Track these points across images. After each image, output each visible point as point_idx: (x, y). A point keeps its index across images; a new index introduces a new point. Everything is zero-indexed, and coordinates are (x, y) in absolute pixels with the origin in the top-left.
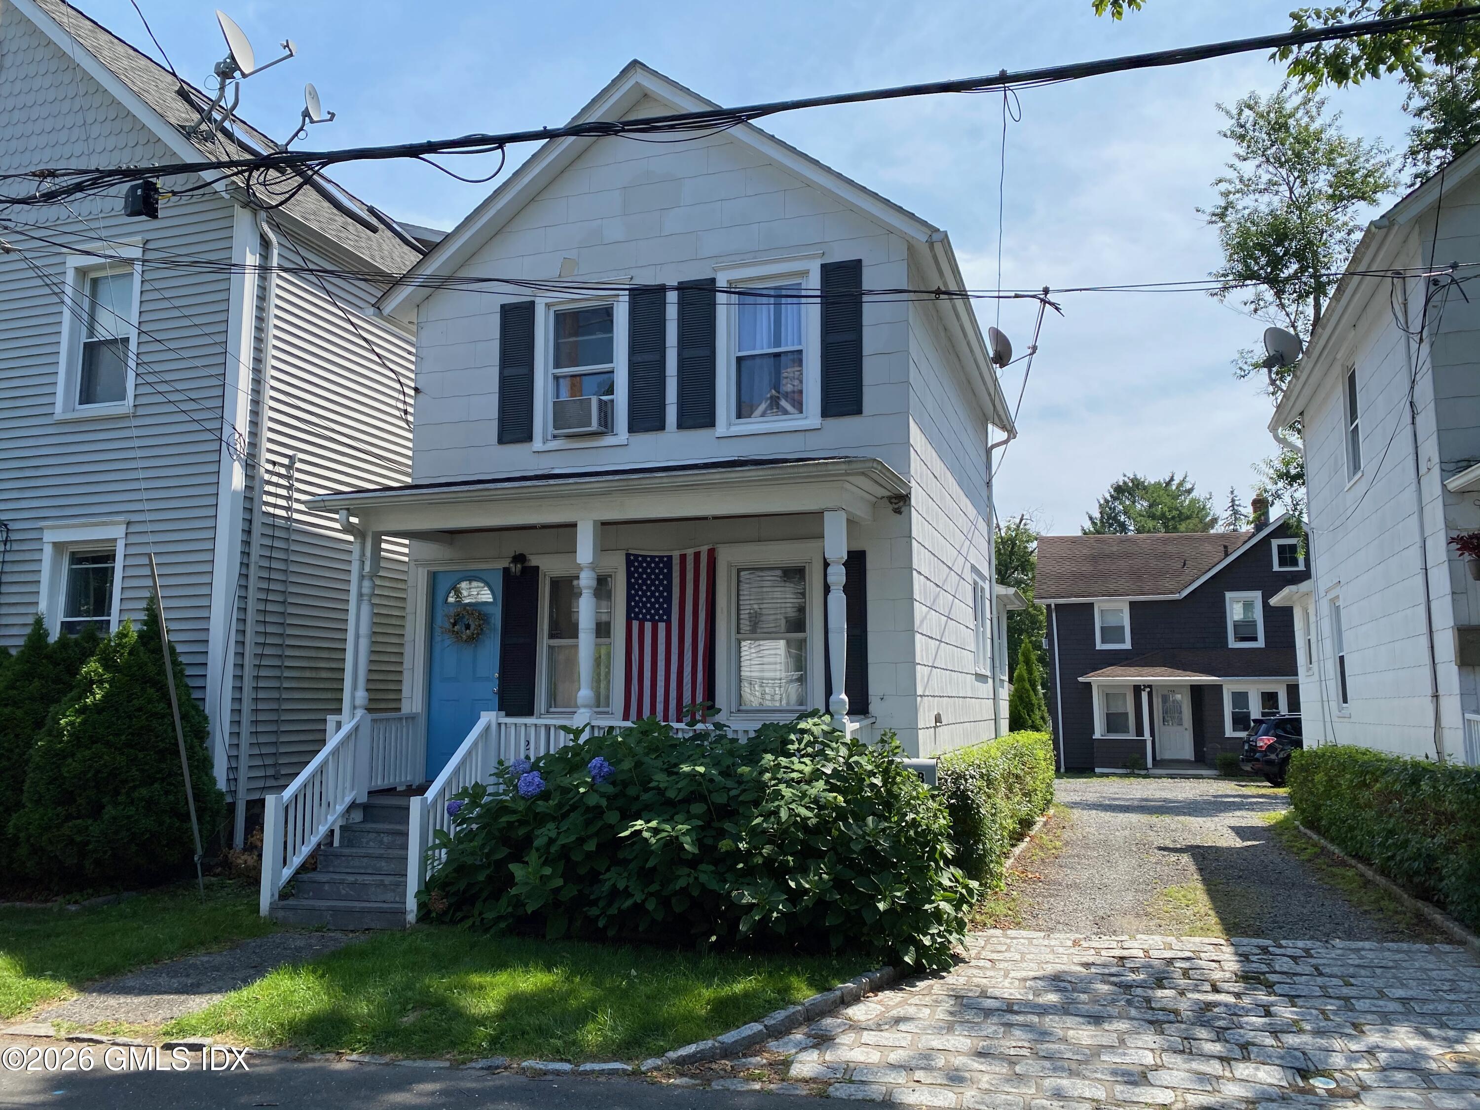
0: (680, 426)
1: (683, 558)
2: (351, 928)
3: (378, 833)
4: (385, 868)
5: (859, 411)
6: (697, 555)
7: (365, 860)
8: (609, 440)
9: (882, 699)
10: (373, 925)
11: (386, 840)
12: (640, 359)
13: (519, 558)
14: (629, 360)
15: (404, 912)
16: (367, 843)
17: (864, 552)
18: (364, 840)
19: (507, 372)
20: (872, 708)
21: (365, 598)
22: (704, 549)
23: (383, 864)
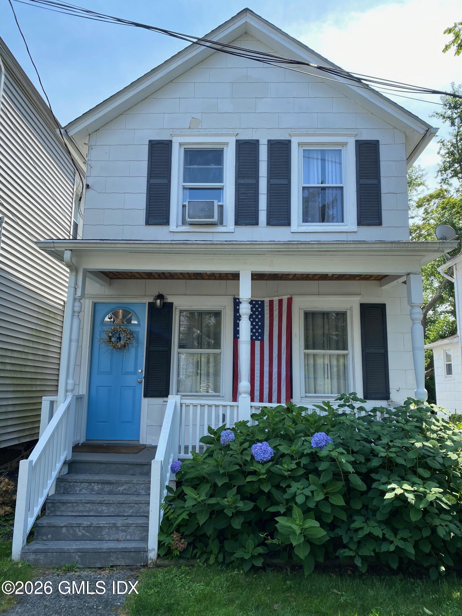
0: (269, 224)
1: (271, 302)
2: (99, 565)
3: (90, 483)
4: (106, 511)
5: (380, 224)
6: (281, 301)
7: (89, 505)
8: (220, 229)
9: (398, 391)
10: (118, 563)
11: (96, 487)
12: (242, 182)
13: (160, 297)
14: (236, 182)
15: (146, 551)
16: (80, 490)
17: (385, 304)
18: (78, 489)
19: (153, 181)
20: (391, 396)
21: (76, 314)
22: (285, 298)
23: (104, 508)
